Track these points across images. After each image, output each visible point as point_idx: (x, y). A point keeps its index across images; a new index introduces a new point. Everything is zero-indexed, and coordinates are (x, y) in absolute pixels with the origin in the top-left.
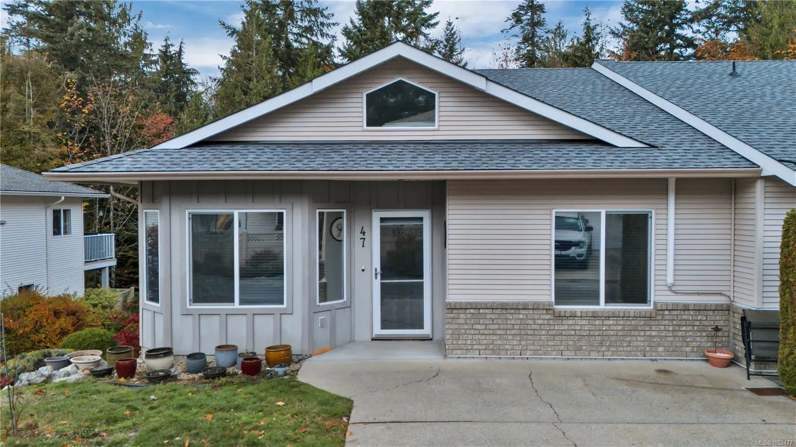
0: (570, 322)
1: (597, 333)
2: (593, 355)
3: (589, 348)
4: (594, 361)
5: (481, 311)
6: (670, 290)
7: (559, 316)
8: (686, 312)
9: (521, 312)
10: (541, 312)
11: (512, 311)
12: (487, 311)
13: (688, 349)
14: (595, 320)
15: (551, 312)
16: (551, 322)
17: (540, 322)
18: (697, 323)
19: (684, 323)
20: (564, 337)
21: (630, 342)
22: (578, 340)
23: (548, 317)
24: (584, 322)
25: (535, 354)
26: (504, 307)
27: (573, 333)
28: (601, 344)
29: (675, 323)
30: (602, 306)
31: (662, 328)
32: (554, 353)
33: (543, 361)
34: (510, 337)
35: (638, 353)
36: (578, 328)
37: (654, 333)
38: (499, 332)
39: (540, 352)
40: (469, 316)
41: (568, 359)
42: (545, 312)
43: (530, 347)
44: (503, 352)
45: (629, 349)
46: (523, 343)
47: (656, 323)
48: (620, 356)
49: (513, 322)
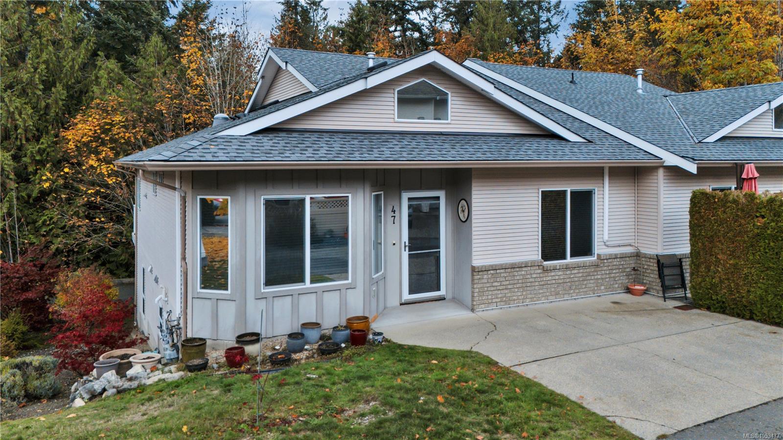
0: (553, 274)
1: (568, 280)
2: (566, 297)
3: (564, 292)
4: (566, 302)
5: (498, 271)
6: (605, 245)
7: (546, 270)
8: (616, 260)
9: (524, 269)
10: (535, 268)
11: (518, 269)
12: (502, 271)
13: (616, 286)
14: (567, 271)
15: (541, 267)
16: (541, 275)
17: (534, 276)
18: (621, 267)
19: (614, 267)
20: (549, 286)
21: (586, 285)
22: (557, 287)
23: (539, 271)
24: (560, 273)
25: (531, 301)
26: (513, 267)
27: (554, 282)
28: (570, 288)
29: (610, 268)
30: (569, 260)
31: (603, 272)
32: (543, 298)
33: (536, 306)
34: (516, 290)
35: (591, 293)
36: (557, 277)
37: (599, 277)
38: (509, 287)
39: (535, 299)
40: (490, 276)
41: (551, 302)
42: (537, 267)
43: (530, 296)
44: (512, 302)
45: (585, 290)
46: (524, 293)
47: (600, 269)
48: (581, 295)
49: (518, 278)
